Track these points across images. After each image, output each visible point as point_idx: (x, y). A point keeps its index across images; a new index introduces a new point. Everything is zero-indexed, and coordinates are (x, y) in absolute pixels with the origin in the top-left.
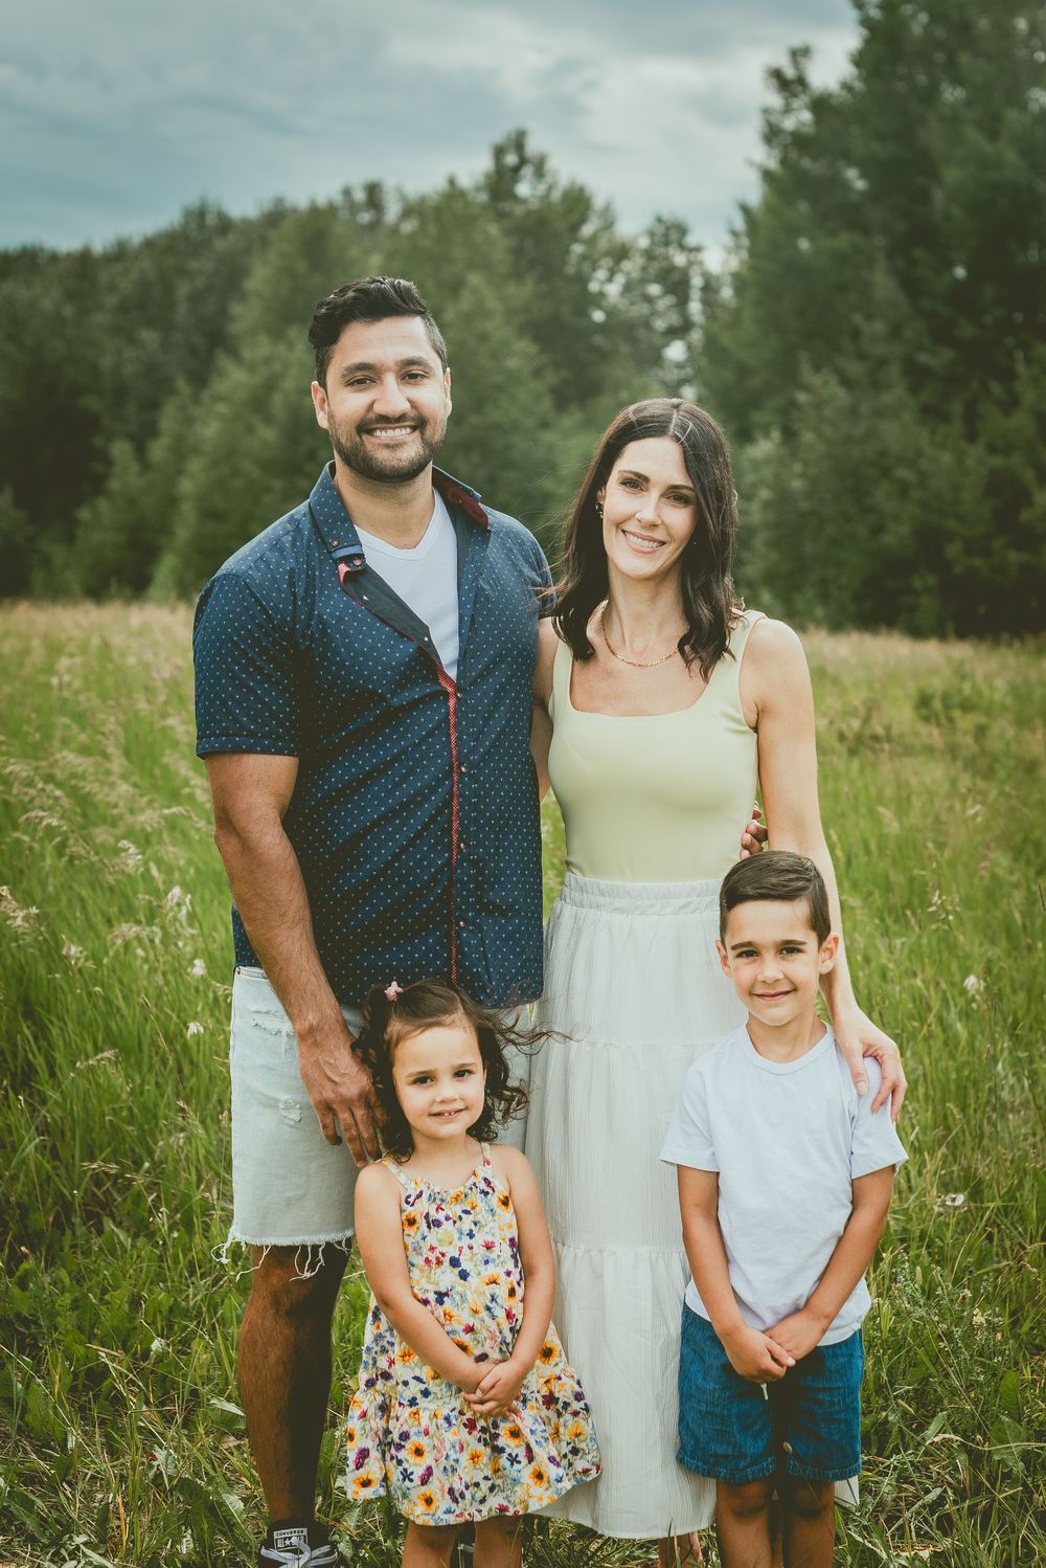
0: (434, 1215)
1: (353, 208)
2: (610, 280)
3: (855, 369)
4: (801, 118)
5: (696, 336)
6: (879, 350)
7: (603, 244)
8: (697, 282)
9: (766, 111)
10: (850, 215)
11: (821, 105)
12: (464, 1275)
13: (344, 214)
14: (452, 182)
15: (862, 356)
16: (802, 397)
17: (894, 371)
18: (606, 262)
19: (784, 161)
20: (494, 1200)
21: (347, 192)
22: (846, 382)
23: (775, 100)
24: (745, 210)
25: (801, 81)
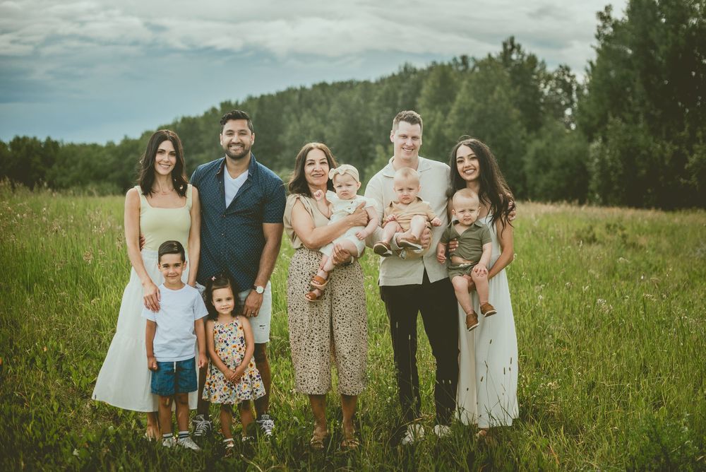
0: (221, 330)
1: (457, 64)
2: (545, 87)
3: (628, 116)
4: (609, 30)
5: (575, 105)
6: (637, 109)
7: (542, 75)
8: (575, 87)
9: (598, 26)
10: (627, 62)
11: (615, 25)
12: (228, 345)
13: (454, 68)
14: (490, 56)
15: (630, 111)
16: (609, 127)
17: (641, 117)
18: (543, 81)
19: (603, 45)
20: (238, 328)
21: (455, 59)
22: (624, 120)
23: (600, 23)
24: (591, 63)
25: (609, 17)
